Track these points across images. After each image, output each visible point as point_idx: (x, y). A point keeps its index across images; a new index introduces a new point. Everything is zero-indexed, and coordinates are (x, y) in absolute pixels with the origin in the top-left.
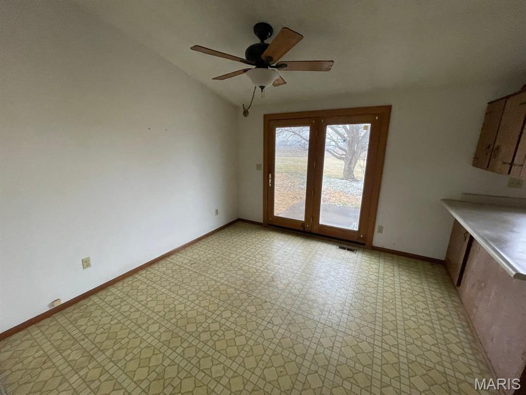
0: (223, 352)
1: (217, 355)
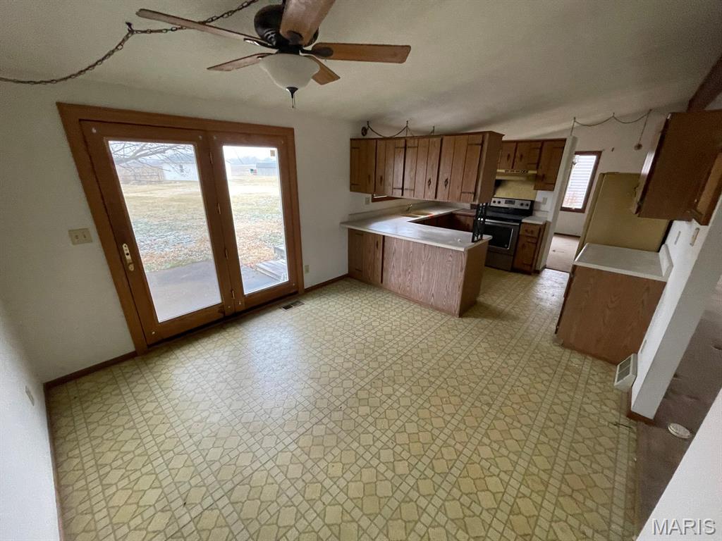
0: (427, 446)
1: (430, 453)
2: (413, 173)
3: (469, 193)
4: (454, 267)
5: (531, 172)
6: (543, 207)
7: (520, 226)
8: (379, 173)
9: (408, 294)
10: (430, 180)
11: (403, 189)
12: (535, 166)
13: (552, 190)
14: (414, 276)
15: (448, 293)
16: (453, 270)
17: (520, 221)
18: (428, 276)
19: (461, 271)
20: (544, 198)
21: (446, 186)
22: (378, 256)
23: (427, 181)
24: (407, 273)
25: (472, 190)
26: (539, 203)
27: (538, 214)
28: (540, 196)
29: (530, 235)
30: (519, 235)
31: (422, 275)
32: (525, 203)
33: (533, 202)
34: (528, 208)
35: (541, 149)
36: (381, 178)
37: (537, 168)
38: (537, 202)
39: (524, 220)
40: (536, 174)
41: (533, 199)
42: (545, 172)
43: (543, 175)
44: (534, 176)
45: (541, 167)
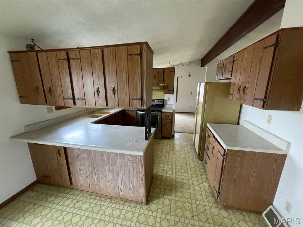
2: (80, 84)
3: (136, 99)
4: (135, 165)
5: (161, 85)
6: (169, 102)
7: (162, 114)
8: (47, 85)
9: (98, 192)
10: (98, 90)
11: (74, 98)
12: (162, 81)
13: (173, 93)
14: (101, 176)
15: (133, 186)
16: (135, 167)
17: (161, 111)
18: (113, 174)
19: (142, 167)
20: (168, 98)
21: (114, 94)
22: (62, 161)
23: (96, 90)
24: (94, 174)
25: (139, 96)
26: (166, 100)
27: (167, 106)
28: (166, 97)
29: (167, 118)
30: (162, 119)
31: (108, 174)
32: (160, 101)
33: (163, 100)
34: (162, 103)
35: (164, 72)
36: (50, 89)
37: (164, 83)
38: (165, 100)
39: (163, 111)
40: (164, 86)
41: (163, 99)
42: (168, 85)
43: (167, 86)
44: (163, 87)
45: (165, 82)
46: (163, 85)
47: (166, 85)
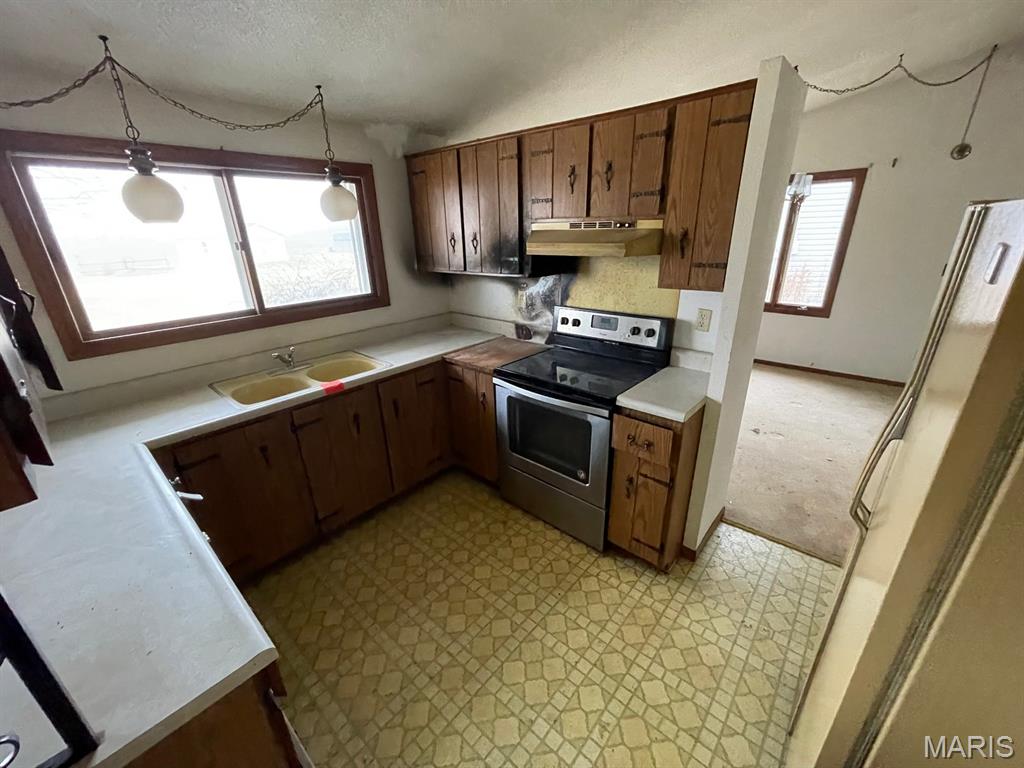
5: (645, 225)
6: (703, 340)
7: (613, 419)
13: (718, 286)
17: (609, 404)
20: (701, 313)
26: (688, 325)
27: (686, 362)
29: (643, 456)
30: (611, 448)
32: (645, 325)
33: (669, 324)
34: (655, 342)
35: (669, 133)
37: (662, 213)
38: (681, 321)
39: (623, 401)
40: (662, 231)
41: (668, 314)
42: (689, 225)
43: (685, 234)
44: (655, 241)
45: (674, 207)
46: (657, 224)
47: (675, 228)
